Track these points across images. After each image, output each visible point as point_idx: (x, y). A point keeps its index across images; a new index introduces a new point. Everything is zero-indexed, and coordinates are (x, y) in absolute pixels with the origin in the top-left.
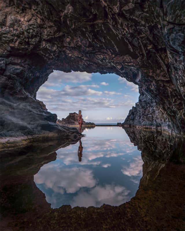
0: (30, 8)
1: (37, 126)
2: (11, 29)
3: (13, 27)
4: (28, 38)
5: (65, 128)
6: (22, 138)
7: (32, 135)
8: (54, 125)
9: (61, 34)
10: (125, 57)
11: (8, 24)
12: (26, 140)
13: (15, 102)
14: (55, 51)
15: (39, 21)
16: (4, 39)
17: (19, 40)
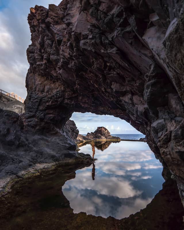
0: (58, 81)
1: (62, 155)
2: (47, 94)
3: (48, 93)
4: (57, 98)
5: (81, 155)
6: (52, 164)
7: (58, 161)
8: (73, 154)
9: (76, 95)
10: (117, 111)
11: (46, 91)
12: (55, 165)
13: (49, 137)
14: (73, 104)
15: (62, 88)
16: (43, 100)
17: (52, 100)
